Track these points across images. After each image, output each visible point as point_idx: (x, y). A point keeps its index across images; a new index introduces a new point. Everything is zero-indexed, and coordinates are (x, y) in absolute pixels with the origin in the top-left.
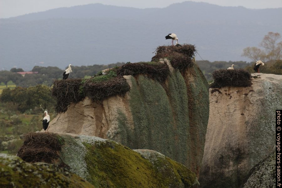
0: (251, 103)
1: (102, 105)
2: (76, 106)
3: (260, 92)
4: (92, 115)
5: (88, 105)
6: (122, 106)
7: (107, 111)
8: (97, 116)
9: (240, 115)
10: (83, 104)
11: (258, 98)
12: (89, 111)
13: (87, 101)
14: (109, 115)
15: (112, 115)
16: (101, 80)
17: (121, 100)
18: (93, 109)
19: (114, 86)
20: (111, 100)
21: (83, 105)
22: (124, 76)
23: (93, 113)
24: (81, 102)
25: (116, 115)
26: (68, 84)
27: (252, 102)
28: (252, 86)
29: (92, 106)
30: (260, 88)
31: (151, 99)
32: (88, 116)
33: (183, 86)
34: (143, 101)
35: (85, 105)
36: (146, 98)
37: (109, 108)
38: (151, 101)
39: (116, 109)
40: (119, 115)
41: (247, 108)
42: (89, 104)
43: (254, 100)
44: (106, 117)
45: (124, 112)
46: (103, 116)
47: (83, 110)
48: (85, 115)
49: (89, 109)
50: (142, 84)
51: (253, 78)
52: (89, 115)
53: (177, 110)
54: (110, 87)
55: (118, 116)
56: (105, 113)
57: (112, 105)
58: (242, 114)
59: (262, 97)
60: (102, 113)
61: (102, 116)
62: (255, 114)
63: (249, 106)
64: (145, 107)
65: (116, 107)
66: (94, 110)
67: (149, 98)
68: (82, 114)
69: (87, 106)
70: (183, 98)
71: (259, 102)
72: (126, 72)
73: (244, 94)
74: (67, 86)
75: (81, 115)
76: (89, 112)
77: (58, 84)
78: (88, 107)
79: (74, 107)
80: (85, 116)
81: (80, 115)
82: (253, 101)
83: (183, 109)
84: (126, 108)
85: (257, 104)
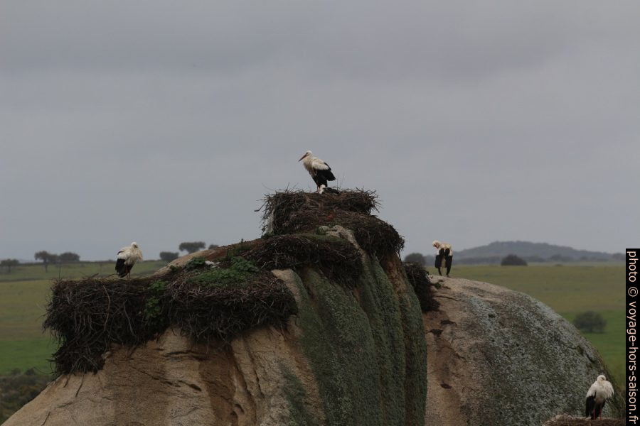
0: (459, 357)
1: (229, 353)
2: (134, 356)
3: (472, 327)
4: (194, 382)
5: (177, 353)
6: (287, 356)
7: (247, 370)
8: (212, 383)
9: (439, 387)
10: (159, 350)
11: (473, 342)
12: (182, 368)
13: (173, 341)
14: (258, 379)
15: (267, 380)
16: (226, 281)
17: (282, 338)
18: (197, 363)
19: (269, 299)
20: (257, 337)
21: (161, 353)
22: (272, 271)
23: (196, 374)
24: (151, 344)
25: (278, 382)
26: (110, 294)
27: (460, 354)
28: (441, 308)
29: (190, 354)
30: (465, 315)
31: (349, 338)
32: (179, 384)
33: (394, 303)
34: (332, 342)
35: (169, 351)
36: (338, 334)
37: (253, 360)
38: (350, 343)
39: (276, 364)
40: (286, 380)
41: (452, 369)
42: (180, 349)
43: (465, 348)
44: (244, 384)
45: (296, 371)
46: (236, 384)
47: (163, 366)
48: (170, 379)
49: (181, 364)
50: (321, 293)
51: (434, 288)
52: (182, 379)
53: (386, 370)
54: (258, 300)
55: (283, 381)
56: (240, 373)
57: (263, 352)
58: (445, 386)
59: (480, 341)
60: (229, 376)
61: (232, 384)
62: (479, 386)
63: (455, 364)
64: (341, 360)
65: (273, 357)
66: (200, 366)
67: (346, 334)
68: (160, 378)
69: (175, 355)
70: (396, 336)
71: (478, 353)
72: (280, 260)
73: (428, 329)
74: (106, 298)
75: (155, 379)
76: (185, 373)
77: (74, 293)
78: (176, 358)
79: (129, 358)
80: (170, 384)
81: (153, 380)
82: (461, 350)
83: (395, 367)
84: (297, 361)
85: (475, 359)
